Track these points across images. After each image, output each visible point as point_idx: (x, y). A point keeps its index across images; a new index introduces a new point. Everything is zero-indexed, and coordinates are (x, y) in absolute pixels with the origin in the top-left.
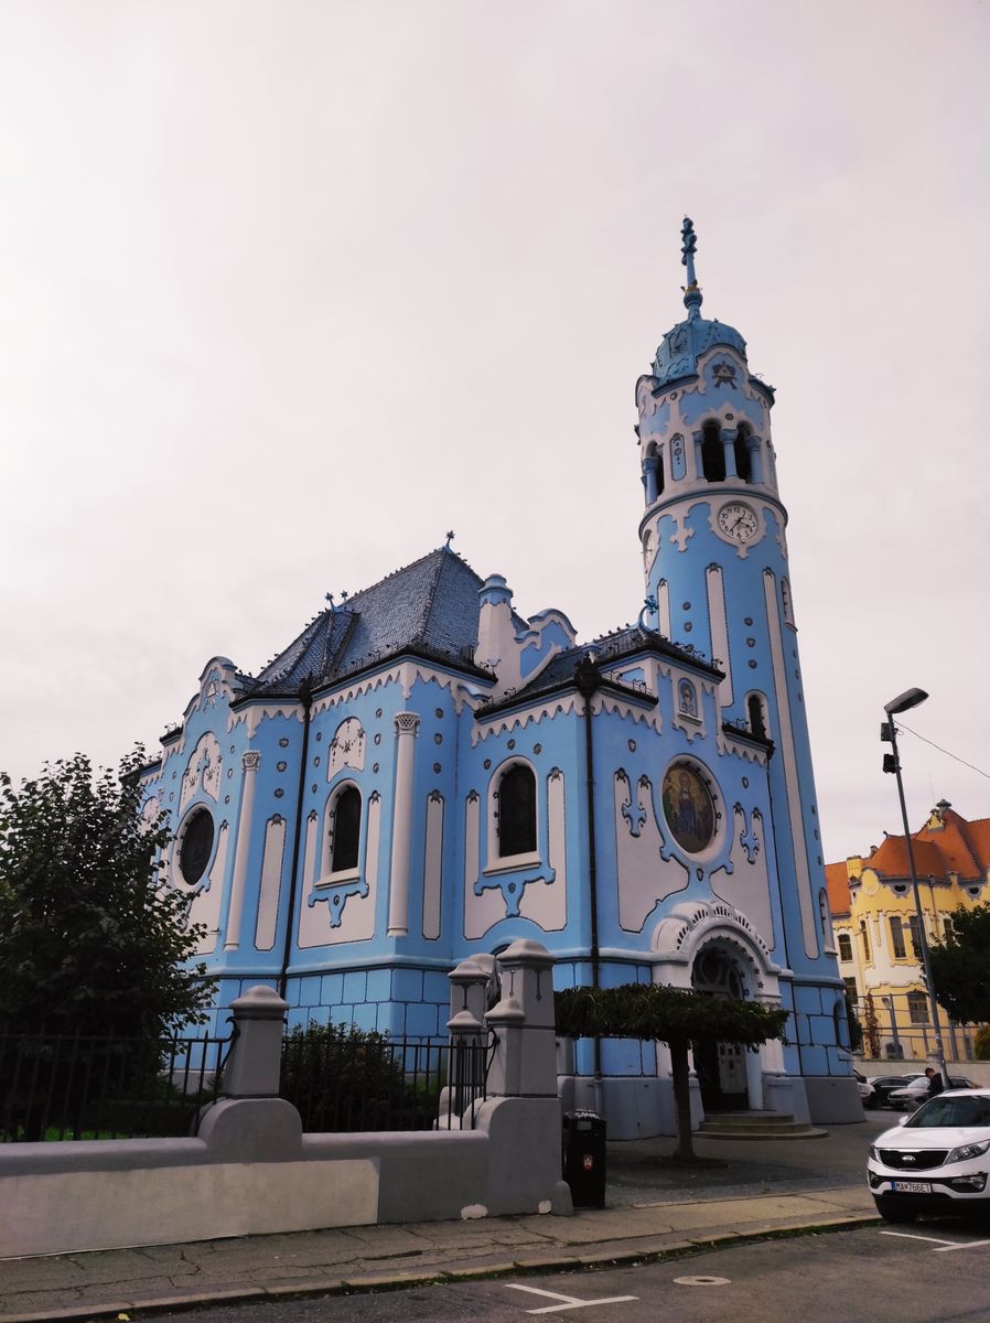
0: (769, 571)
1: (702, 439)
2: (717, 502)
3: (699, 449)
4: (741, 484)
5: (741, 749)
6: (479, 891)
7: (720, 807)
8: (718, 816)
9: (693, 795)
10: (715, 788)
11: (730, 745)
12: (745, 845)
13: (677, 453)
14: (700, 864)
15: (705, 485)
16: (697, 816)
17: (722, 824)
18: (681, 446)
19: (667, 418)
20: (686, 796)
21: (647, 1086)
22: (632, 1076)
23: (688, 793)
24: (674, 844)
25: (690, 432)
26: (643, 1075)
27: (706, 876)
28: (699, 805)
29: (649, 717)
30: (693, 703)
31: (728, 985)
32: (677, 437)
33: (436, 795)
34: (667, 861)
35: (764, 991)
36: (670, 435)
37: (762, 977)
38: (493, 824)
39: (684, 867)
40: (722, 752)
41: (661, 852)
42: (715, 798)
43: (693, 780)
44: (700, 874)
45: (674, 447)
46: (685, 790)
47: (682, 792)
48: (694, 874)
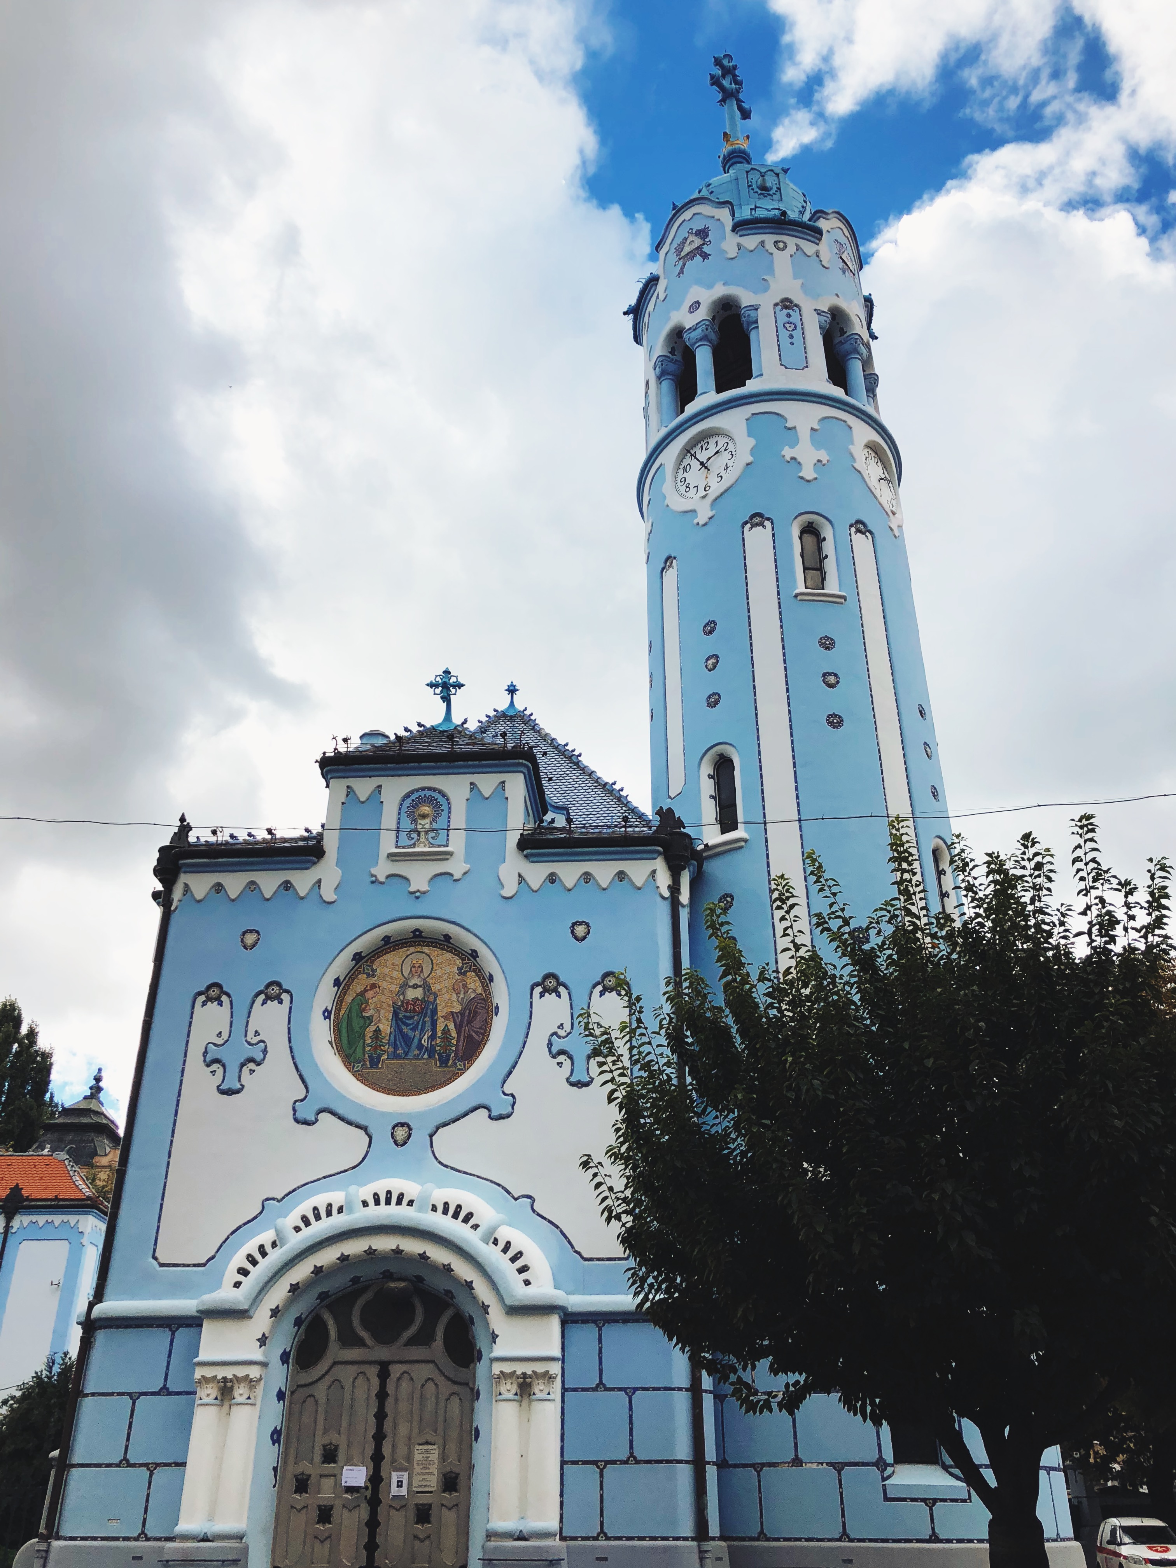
0: (757, 519)
9: (435, 988)
12: (562, 1052)
16: (440, 1027)
23: (426, 987)
29: (302, 881)
30: (441, 823)
31: (439, 1343)
35: (499, 1350)
37: (497, 1319)
39: (358, 1126)
46: (415, 981)
47: (404, 986)
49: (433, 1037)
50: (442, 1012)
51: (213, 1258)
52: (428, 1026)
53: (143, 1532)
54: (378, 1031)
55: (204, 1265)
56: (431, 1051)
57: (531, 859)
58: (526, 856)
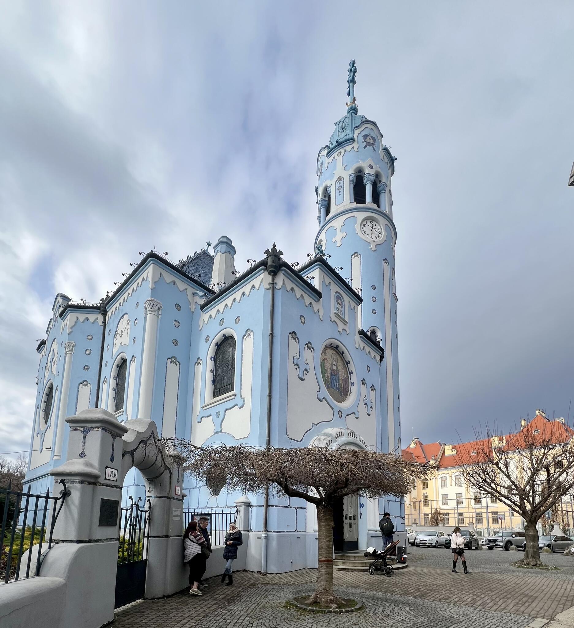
1: (355, 182)
2: (360, 216)
3: (352, 186)
4: (375, 206)
5: (368, 349)
6: (199, 420)
7: (354, 378)
8: (353, 384)
9: (339, 368)
10: (352, 367)
11: (362, 345)
13: (339, 189)
14: (341, 408)
15: (355, 205)
17: (354, 390)
18: (342, 184)
19: (335, 169)
20: (335, 368)
21: (299, 538)
22: (290, 532)
24: (325, 392)
25: (348, 176)
26: (296, 531)
27: (344, 416)
28: (342, 375)
32: (340, 179)
33: (174, 360)
34: (321, 401)
36: (336, 178)
38: (209, 376)
40: (357, 346)
41: (317, 395)
42: (351, 373)
43: (339, 359)
44: (340, 413)
45: (338, 185)
48: (337, 413)
49: (339, 384)
50: (340, 378)
51: (302, 440)
52: (338, 381)
53: (296, 530)
54: (328, 376)
55: (300, 442)
56: (339, 389)
57: (362, 339)
58: (360, 337)
